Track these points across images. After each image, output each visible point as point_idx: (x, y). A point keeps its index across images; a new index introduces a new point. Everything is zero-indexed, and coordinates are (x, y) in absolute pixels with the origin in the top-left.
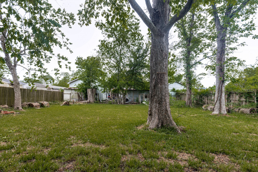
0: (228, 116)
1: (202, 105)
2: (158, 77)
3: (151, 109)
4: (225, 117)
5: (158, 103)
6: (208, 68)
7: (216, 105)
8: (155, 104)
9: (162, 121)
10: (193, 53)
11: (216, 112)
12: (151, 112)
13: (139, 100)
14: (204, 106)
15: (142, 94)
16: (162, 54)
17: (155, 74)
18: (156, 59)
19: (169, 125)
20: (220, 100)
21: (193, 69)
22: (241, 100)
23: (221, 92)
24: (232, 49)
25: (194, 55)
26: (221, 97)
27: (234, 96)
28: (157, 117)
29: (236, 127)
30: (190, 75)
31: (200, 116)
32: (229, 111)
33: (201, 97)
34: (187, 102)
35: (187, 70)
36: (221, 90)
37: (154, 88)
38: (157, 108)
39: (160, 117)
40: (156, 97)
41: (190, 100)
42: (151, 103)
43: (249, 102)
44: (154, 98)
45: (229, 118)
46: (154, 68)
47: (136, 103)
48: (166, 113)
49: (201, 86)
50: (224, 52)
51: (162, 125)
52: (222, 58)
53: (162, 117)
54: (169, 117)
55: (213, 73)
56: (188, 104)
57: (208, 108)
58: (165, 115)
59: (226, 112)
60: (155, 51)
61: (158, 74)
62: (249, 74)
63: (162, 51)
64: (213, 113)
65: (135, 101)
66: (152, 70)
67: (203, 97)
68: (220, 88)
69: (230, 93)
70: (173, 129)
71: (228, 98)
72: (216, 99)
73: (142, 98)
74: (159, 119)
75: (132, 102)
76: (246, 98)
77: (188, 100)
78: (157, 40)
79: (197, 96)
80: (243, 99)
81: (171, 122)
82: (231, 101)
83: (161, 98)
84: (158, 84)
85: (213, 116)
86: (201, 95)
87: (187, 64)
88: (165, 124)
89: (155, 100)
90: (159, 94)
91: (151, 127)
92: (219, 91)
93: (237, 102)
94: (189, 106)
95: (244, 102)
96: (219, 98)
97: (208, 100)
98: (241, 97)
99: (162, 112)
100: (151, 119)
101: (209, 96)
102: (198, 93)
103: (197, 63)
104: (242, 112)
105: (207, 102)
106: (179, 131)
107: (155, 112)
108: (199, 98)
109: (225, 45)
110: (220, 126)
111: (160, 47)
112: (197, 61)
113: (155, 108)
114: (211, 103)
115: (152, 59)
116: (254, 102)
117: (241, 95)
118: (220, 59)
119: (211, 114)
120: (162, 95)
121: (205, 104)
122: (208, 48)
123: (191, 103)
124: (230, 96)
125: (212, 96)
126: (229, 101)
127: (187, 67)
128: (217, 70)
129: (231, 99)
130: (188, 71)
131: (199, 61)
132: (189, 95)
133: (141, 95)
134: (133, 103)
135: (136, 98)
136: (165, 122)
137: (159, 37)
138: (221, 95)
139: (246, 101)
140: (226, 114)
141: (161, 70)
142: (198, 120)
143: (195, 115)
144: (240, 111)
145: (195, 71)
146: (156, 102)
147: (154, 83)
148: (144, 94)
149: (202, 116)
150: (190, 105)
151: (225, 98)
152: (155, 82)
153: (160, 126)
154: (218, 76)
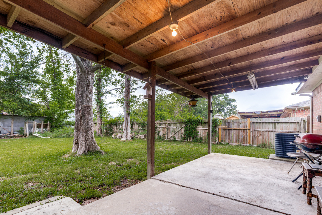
0: (132, 141)
1: (112, 134)
2: (85, 109)
3: (77, 138)
4: (130, 142)
5: (85, 132)
6: (118, 101)
7: (124, 133)
8: (81, 133)
9: (88, 147)
10: (103, 81)
11: (124, 139)
12: (77, 140)
13: (25, 131)
14: (114, 135)
15: (32, 121)
16: (88, 90)
17: (82, 106)
18: (82, 92)
19: (95, 149)
20: (127, 129)
21: (103, 98)
22: (139, 129)
23: (128, 122)
24: (134, 89)
25: (105, 83)
26: (127, 127)
27: (135, 126)
28: (84, 145)
29: (136, 147)
30: (101, 103)
31: (113, 143)
32: (132, 138)
33: (110, 126)
34: (97, 132)
35: (98, 97)
36: (128, 121)
37: (81, 119)
38: (84, 136)
39: (87, 144)
40: (82, 127)
41: (100, 129)
42: (77, 132)
43: (144, 130)
44: (80, 128)
45: (133, 142)
46: (81, 101)
47: (19, 137)
48: (92, 140)
49: (108, 114)
50: (130, 91)
51: (88, 151)
52: (128, 95)
53: (88, 144)
54: (95, 144)
55: (122, 106)
56: (98, 133)
57: (117, 136)
58: (91, 142)
59: (130, 139)
60: (81, 85)
61: (85, 107)
62: (145, 106)
63: (88, 86)
64: (122, 140)
65: (15, 134)
66: (78, 102)
67: (112, 126)
68: (127, 119)
69: (133, 123)
70: (99, 152)
71: (131, 127)
72: (124, 128)
73: (31, 127)
74: (86, 146)
75: (10, 134)
76: (142, 127)
77: (99, 129)
78: (83, 75)
79: (107, 125)
80: (140, 128)
81: (96, 147)
82: (133, 130)
83: (88, 128)
84: (85, 115)
85: (122, 142)
86: (110, 125)
87: (98, 92)
88: (91, 150)
89: (82, 129)
90: (86, 124)
91: (79, 153)
92: (126, 122)
93: (137, 131)
94: (100, 136)
95: (141, 130)
96: (126, 127)
97: (116, 129)
98: (139, 126)
99: (89, 140)
100: (78, 148)
101: (118, 126)
102: (108, 122)
103: (107, 92)
104: (140, 138)
105: (116, 131)
106: (103, 153)
107: (82, 141)
108: (109, 127)
109: (130, 84)
110: (127, 148)
111: (86, 83)
112: (108, 91)
113: (82, 136)
114: (119, 132)
115: (78, 92)
116: (146, 130)
117: (139, 124)
118: (127, 95)
119: (120, 141)
120: (88, 125)
121: (114, 133)
122: (119, 83)
123: (101, 132)
124: (132, 126)
125: (119, 126)
126: (132, 129)
127: (98, 94)
128: (125, 104)
129: (133, 128)
130: (98, 99)
131: (109, 91)
132: (100, 124)
133: (28, 124)
134: (12, 135)
135: (18, 129)
136: (91, 148)
137: (86, 74)
138: (128, 125)
139: (142, 129)
140: (131, 140)
141: (87, 103)
142: (112, 146)
143: (108, 143)
144: (139, 137)
145: (106, 100)
146: (82, 132)
147: (80, 114)
148: (36, 122)
149: (114, 143)
150: (101, 134)
151: (130, 127)
152: (82, 113)
153: (87, 152)
154: (126, 109)
